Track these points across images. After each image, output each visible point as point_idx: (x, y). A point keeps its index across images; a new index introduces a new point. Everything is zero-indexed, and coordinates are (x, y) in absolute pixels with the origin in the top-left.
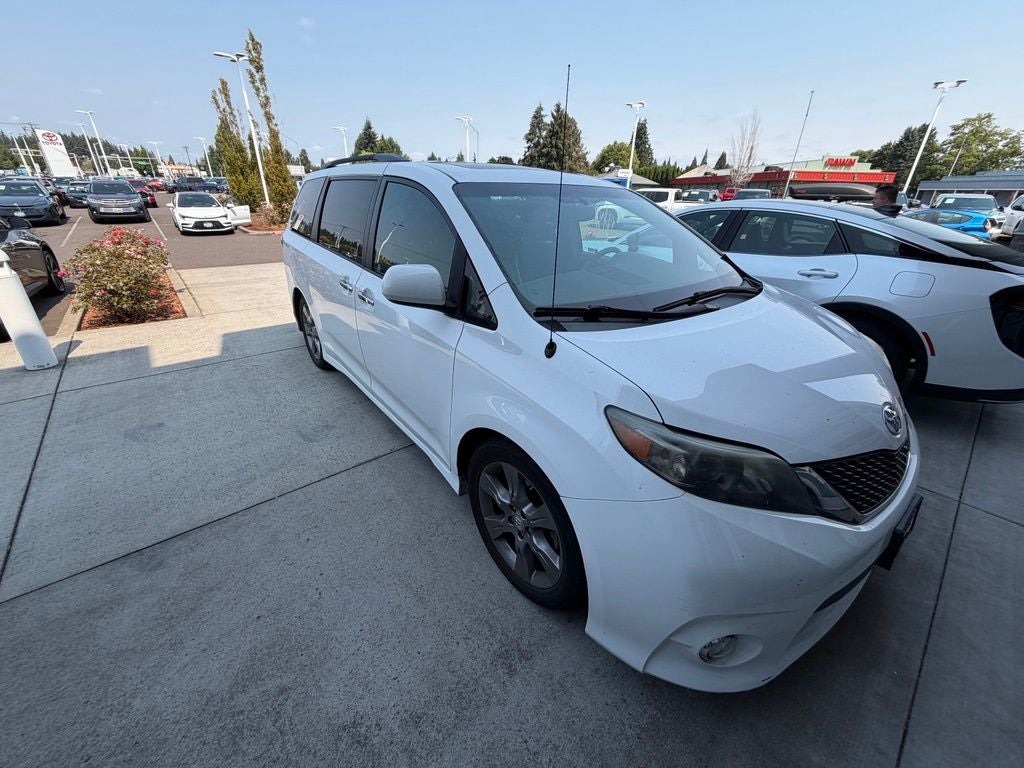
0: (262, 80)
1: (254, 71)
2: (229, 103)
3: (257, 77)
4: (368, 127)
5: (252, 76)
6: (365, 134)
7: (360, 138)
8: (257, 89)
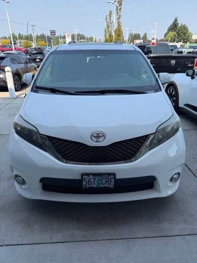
0: (120, 9)
1: (118, 6)
2: (110, 19)
3: (119, 8)
4: (176, 20)
5: (117, 8)
6: (173, 24)
7: (171, 26)
8: (118, 13)
